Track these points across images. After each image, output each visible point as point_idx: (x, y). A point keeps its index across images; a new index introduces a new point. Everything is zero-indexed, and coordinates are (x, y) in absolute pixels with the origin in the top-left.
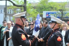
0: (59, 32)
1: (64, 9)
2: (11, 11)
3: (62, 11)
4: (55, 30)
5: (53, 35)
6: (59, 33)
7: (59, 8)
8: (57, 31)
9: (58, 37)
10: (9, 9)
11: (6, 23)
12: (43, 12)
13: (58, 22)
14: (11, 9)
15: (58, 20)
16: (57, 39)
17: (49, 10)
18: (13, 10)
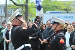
0: (61, 33)
1: (69, 9)
2: (11, 10)
3: (67, 10)
4: (57, 31)
5: (55, 37)
6: (61, 35)
7: (64, 8)
8: (59, 33)
9: (60, 39)
10: (10, 8)
11: (6, 24)
12: (47, 11)
13: (60, 23)
14: (12, 8)
15: (60, 20)
16: (59, 42)
17: (52, 10)
18: (13, 10)
